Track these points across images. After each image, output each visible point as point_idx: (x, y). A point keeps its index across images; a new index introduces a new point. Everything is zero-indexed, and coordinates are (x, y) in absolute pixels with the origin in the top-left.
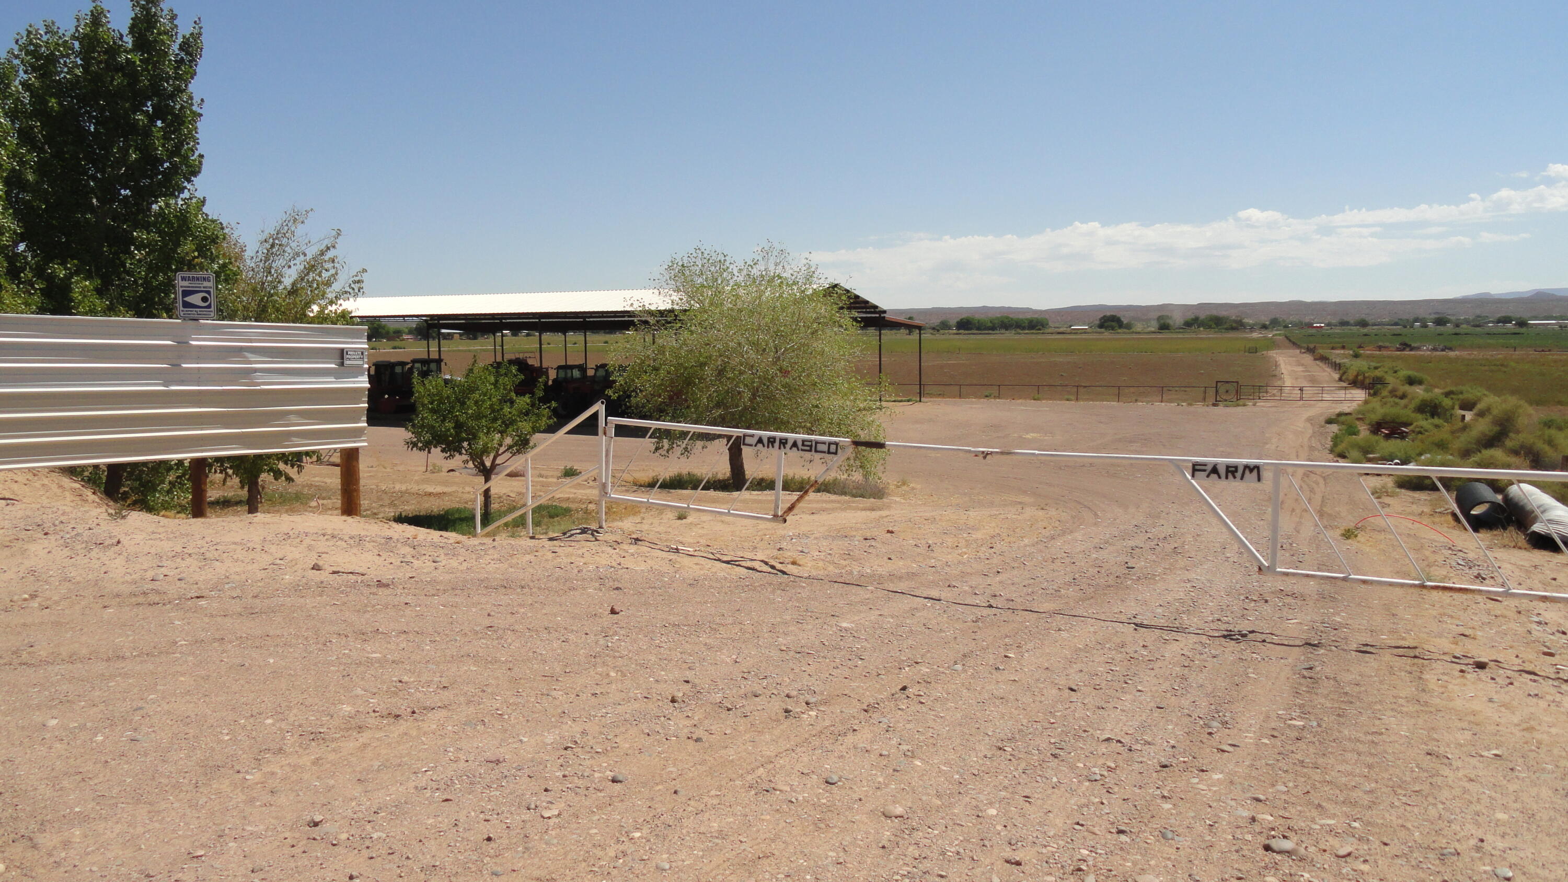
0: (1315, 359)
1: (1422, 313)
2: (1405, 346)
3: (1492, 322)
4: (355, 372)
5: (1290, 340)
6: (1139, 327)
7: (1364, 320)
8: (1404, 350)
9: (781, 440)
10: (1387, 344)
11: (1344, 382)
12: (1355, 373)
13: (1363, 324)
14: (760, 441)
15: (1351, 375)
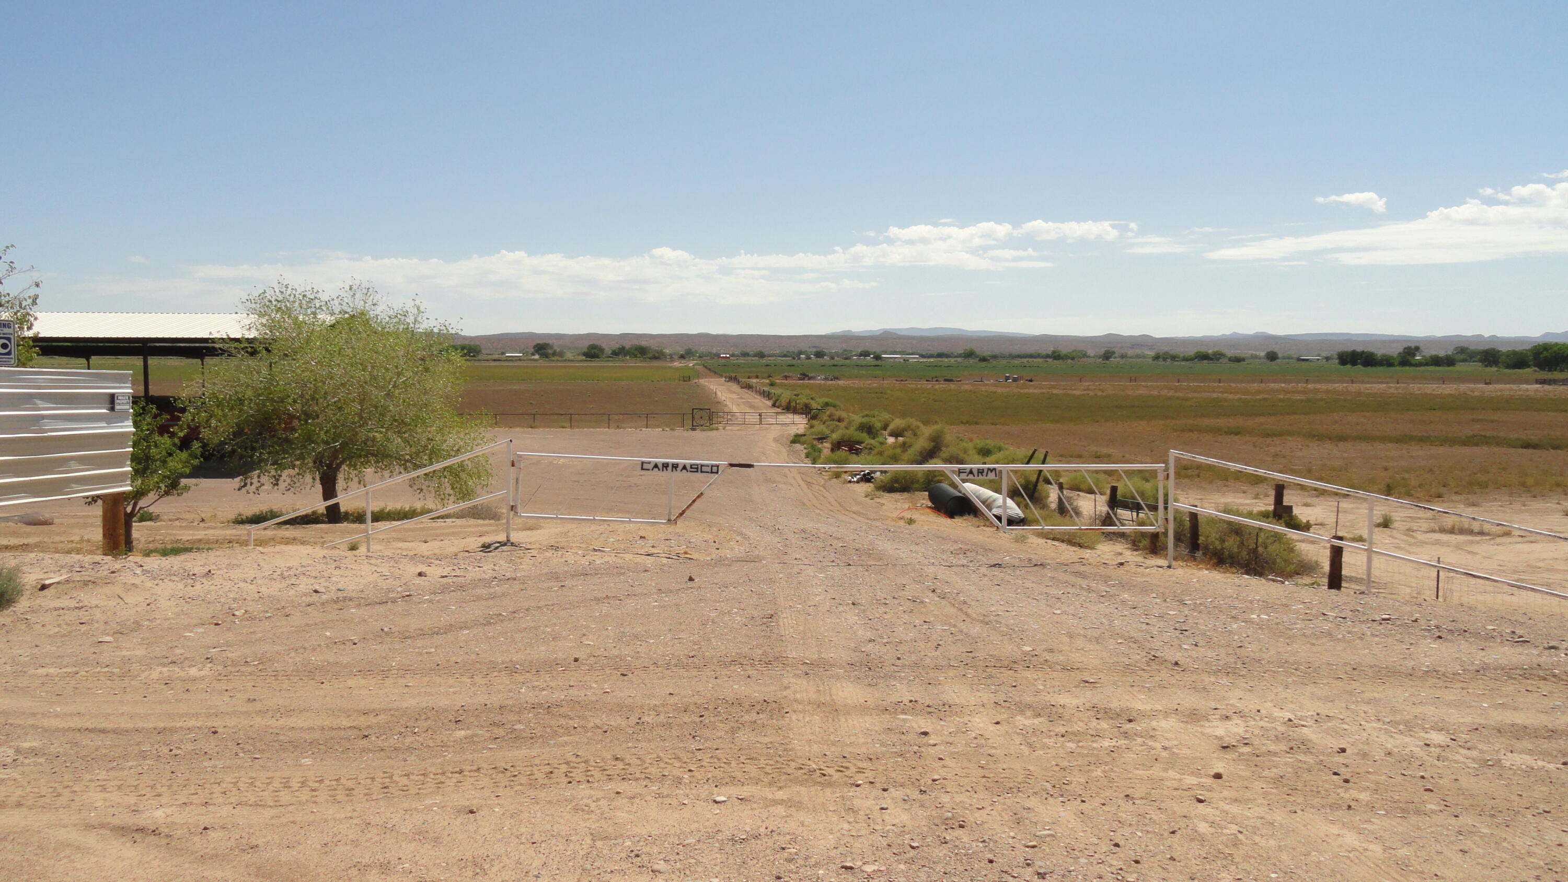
0: (742, 388)
1: (804, 346)
2: (804, 376)
3: (855, 355)
4: (122, 417)
5: (710, 370)
6: (569, 355)
7: (761, 352)
8: (803, 379)
9: (673, 465)
10: (791, 374)
11: (778, 407)
12: (788, 401)
13: (761, 355)
14: (656, 466)
15: (784, 402)
